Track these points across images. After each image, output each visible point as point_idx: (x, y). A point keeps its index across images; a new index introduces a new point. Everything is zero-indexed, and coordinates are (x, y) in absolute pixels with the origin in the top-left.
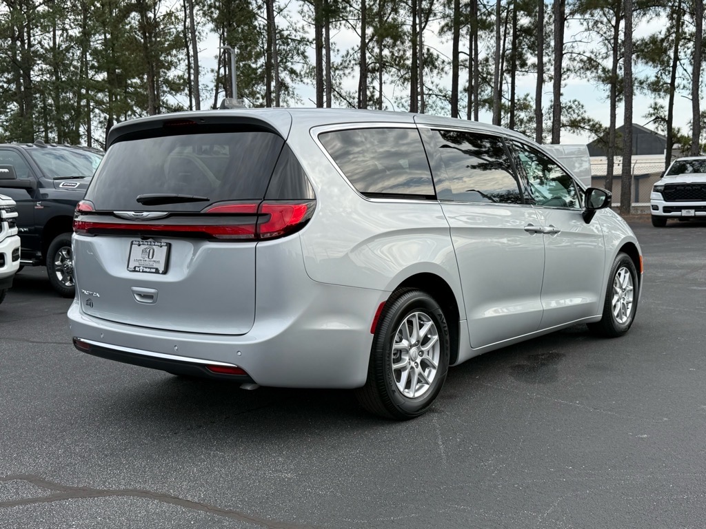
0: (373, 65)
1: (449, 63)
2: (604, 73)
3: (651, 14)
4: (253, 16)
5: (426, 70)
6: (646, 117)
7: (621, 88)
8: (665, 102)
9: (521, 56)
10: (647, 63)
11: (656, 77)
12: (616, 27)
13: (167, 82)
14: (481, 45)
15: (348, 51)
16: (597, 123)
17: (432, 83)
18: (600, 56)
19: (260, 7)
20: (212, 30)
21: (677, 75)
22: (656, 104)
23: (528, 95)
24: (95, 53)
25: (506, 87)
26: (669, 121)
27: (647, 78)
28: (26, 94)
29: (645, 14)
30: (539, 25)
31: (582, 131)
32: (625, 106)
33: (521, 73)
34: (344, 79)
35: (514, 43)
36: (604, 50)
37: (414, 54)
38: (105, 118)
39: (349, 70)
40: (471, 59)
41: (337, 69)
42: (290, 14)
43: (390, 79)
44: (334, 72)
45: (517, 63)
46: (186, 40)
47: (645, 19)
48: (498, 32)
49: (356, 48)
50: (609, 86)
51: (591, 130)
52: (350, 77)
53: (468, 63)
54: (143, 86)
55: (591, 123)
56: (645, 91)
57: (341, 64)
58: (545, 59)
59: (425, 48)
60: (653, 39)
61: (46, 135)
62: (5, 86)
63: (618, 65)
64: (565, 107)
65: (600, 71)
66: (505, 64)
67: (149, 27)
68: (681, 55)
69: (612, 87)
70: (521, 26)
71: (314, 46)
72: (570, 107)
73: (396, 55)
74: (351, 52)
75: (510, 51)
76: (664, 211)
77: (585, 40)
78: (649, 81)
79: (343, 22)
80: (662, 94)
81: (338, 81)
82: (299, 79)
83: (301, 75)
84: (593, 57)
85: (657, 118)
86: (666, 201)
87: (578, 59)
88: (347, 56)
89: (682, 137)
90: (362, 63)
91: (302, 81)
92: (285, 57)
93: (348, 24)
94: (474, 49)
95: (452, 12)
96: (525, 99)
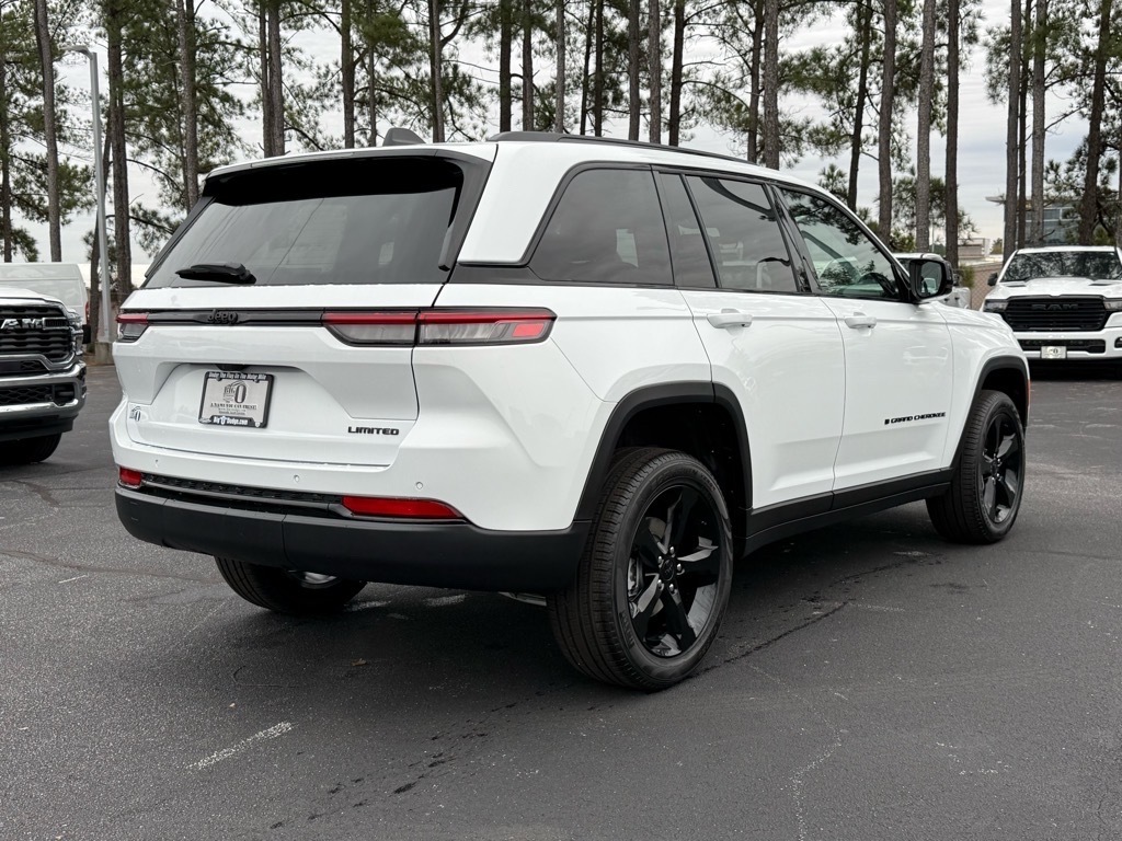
15: (327, 67)
18: (731, 85)
22: (832, 168)
36: (736, 74)
39: (332, 101)
57: (317, 89)
63: (761, 99)
68: (873, 89)
69: (750, 136)
73: (414, 77)
74: (333, 69)
78: (810, 128)
82: (237, 111)
83: (241, 107)
88: (326, 75)
91: (242, 114)
93: (324, 21)
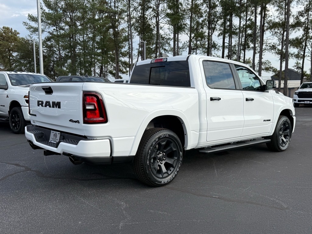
0: (193, 47)
1: (221, 47)
2: (278, 51)
3: (296, 29)
4: (152, 30)
5: (213, 49)
6: (293, 67)
7: (284, 56)
8: (301, 62)
9: (248, 44)
10: (294, 47)
11: (298, 52)
12: (283, 34)
13: (121, 53)
14: (233, 40)
16: (275, 69)
17: (215, 53)
19: (154, 27)
20: (138, 35)
21: (306, 52)
23: (250, 58)
24: (97, 43)
25: (242, 55)
26: (302, 68)
27: (294, 53)
28: (74, 57)
29: (294, 30)
30: (254, 33)
31: (270, 72)
32: (286, 63)
33: (248, 50)
34: (183, 52)
35: (245, 40)
37: (209, 43)
38: (100, 65)
40: (229, 45)
41: (181, 49)
42: (165, 29)
43: (200, 52)
44: (180, 50)
45: (246, 47)
46: (129, 38)
47: (294, 31)
48: (239, 36)
49: (188, 41)
50: (280, 55)
51: (273, 71)
52: (185, 51)
53: (228, 47)
54: (113, 54)
55: (273, 69)
56: (293, 58)
58: (257, 45)
59: (213, 41)
60: (297, 39)
61: (81, 71)
62: (67, 54)
64: (263, 63)
65: (276, 50)
66: (242, 47)
67: (116, 34)
70: (248, 34)
71: (173, 40)
72: (266, 63)
75: (244, 42)
76: (298, 102)
77: (272, 39)
79: (183, 32)
80: (300, 59)
81: (181, 53)
84: (274, 45)
85: (298, 67)
86: (299, 98)
87: (269, 45)
89: (307, 74)
90: (190, 46)
92: (163, 45)
94: (230, 41)
95: (223, 28)
96: (249, 60)
